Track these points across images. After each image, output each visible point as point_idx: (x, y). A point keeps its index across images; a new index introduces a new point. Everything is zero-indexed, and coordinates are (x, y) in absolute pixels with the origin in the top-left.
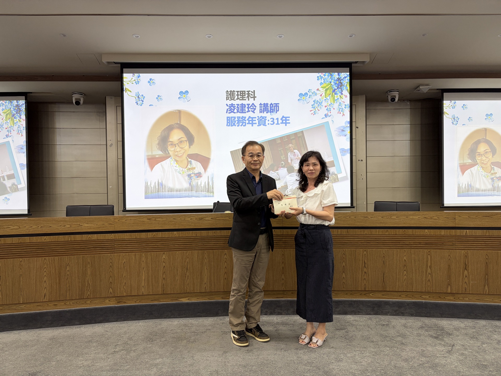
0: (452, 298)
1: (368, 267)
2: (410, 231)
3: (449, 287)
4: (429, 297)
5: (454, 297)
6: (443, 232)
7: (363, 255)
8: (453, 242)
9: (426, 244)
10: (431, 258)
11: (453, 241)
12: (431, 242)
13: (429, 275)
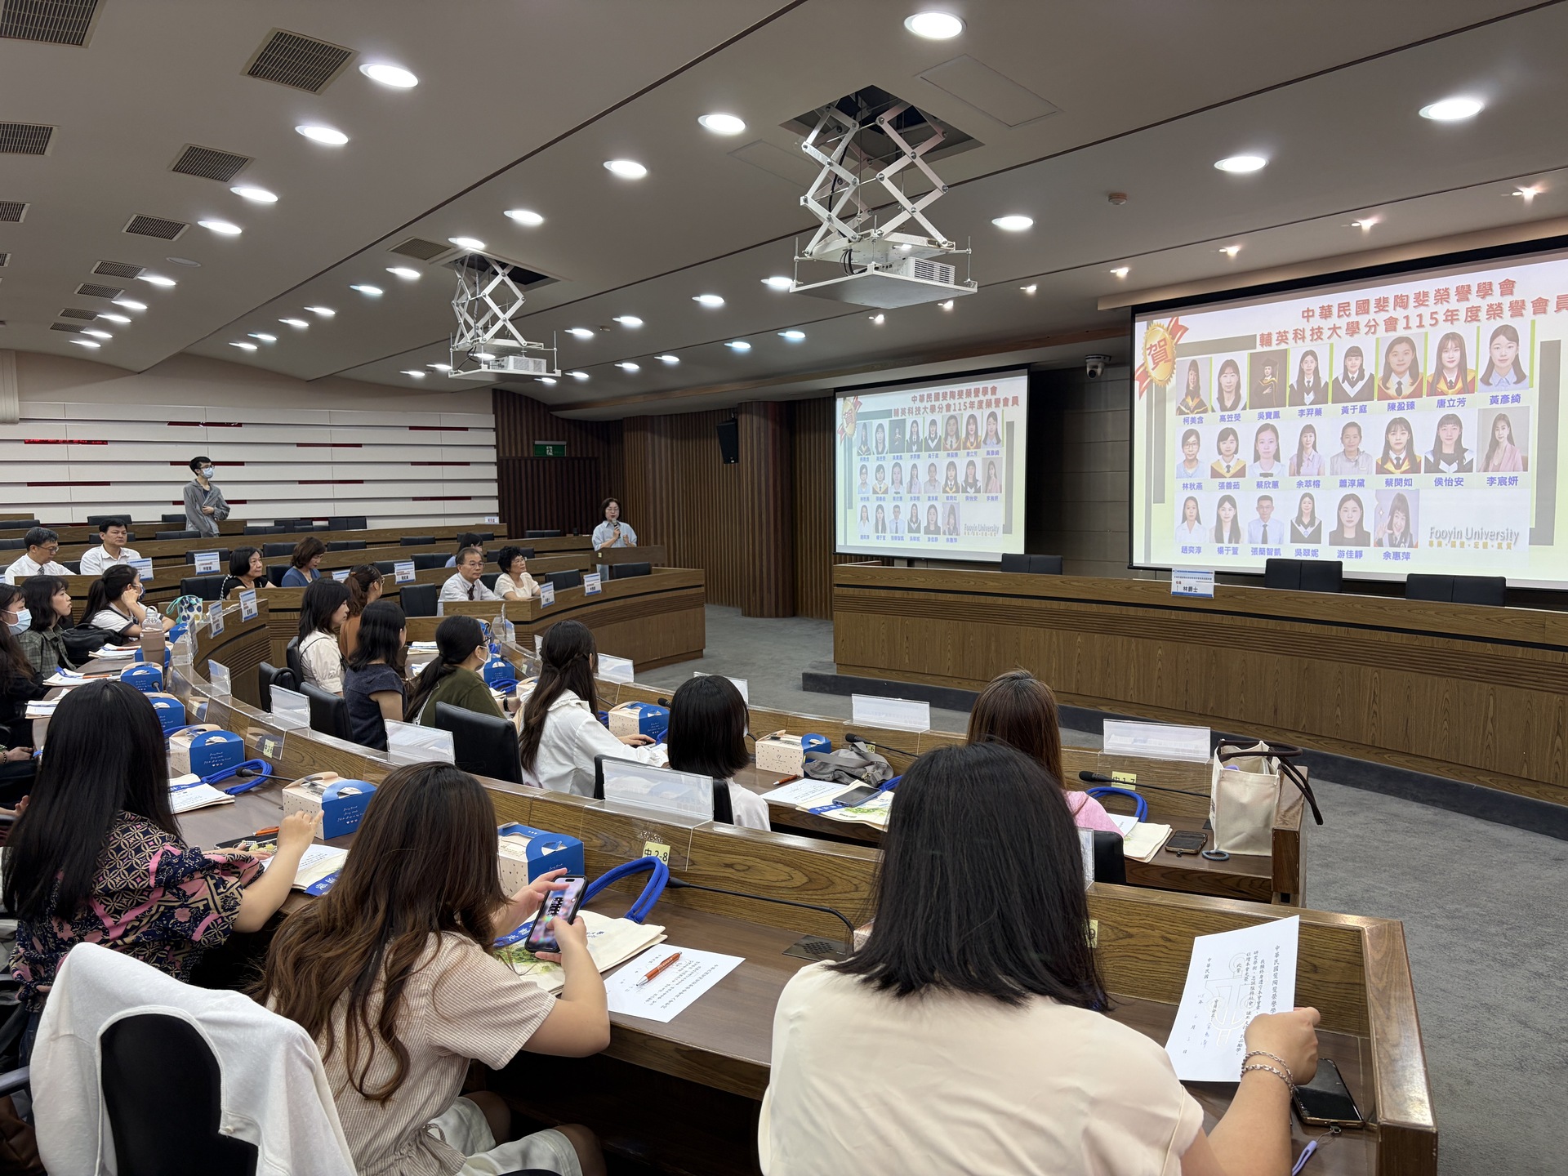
0: (1533, 790)
1: (1380, 701)
2: (1458, 644)
3: (1525, 766)
4: (1490, 780)
5: (1537, 789)
6: (1520, 652)
7: (1371, 680)
8: (1538, 675)
9: (1489, 672)
10: (1495, 700)
11: (1537, 673)
12: (1497, 669)
13: (1490, 736)
